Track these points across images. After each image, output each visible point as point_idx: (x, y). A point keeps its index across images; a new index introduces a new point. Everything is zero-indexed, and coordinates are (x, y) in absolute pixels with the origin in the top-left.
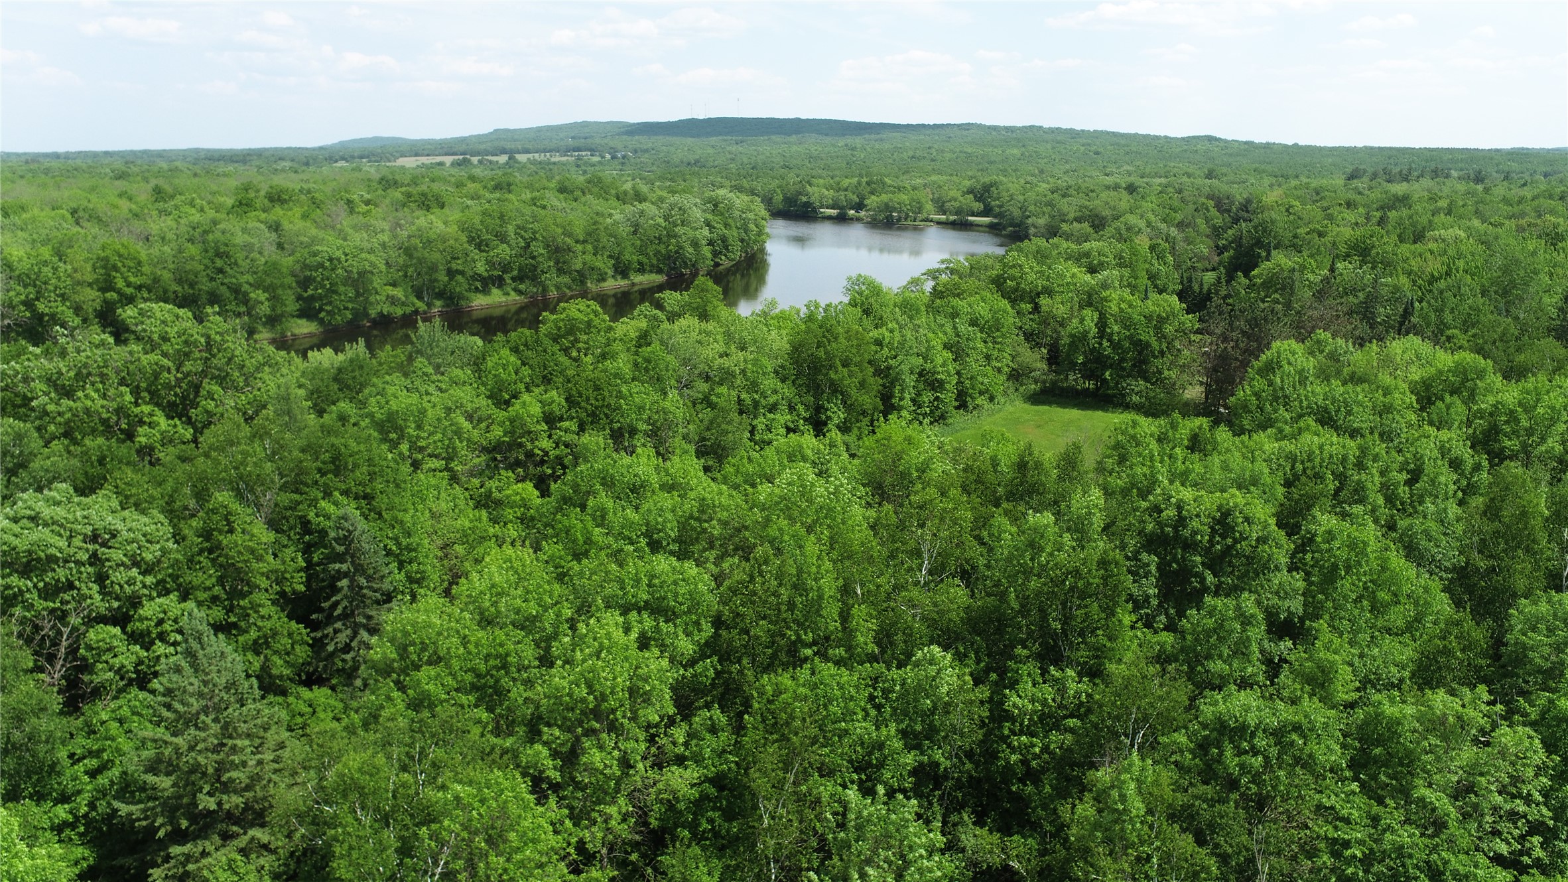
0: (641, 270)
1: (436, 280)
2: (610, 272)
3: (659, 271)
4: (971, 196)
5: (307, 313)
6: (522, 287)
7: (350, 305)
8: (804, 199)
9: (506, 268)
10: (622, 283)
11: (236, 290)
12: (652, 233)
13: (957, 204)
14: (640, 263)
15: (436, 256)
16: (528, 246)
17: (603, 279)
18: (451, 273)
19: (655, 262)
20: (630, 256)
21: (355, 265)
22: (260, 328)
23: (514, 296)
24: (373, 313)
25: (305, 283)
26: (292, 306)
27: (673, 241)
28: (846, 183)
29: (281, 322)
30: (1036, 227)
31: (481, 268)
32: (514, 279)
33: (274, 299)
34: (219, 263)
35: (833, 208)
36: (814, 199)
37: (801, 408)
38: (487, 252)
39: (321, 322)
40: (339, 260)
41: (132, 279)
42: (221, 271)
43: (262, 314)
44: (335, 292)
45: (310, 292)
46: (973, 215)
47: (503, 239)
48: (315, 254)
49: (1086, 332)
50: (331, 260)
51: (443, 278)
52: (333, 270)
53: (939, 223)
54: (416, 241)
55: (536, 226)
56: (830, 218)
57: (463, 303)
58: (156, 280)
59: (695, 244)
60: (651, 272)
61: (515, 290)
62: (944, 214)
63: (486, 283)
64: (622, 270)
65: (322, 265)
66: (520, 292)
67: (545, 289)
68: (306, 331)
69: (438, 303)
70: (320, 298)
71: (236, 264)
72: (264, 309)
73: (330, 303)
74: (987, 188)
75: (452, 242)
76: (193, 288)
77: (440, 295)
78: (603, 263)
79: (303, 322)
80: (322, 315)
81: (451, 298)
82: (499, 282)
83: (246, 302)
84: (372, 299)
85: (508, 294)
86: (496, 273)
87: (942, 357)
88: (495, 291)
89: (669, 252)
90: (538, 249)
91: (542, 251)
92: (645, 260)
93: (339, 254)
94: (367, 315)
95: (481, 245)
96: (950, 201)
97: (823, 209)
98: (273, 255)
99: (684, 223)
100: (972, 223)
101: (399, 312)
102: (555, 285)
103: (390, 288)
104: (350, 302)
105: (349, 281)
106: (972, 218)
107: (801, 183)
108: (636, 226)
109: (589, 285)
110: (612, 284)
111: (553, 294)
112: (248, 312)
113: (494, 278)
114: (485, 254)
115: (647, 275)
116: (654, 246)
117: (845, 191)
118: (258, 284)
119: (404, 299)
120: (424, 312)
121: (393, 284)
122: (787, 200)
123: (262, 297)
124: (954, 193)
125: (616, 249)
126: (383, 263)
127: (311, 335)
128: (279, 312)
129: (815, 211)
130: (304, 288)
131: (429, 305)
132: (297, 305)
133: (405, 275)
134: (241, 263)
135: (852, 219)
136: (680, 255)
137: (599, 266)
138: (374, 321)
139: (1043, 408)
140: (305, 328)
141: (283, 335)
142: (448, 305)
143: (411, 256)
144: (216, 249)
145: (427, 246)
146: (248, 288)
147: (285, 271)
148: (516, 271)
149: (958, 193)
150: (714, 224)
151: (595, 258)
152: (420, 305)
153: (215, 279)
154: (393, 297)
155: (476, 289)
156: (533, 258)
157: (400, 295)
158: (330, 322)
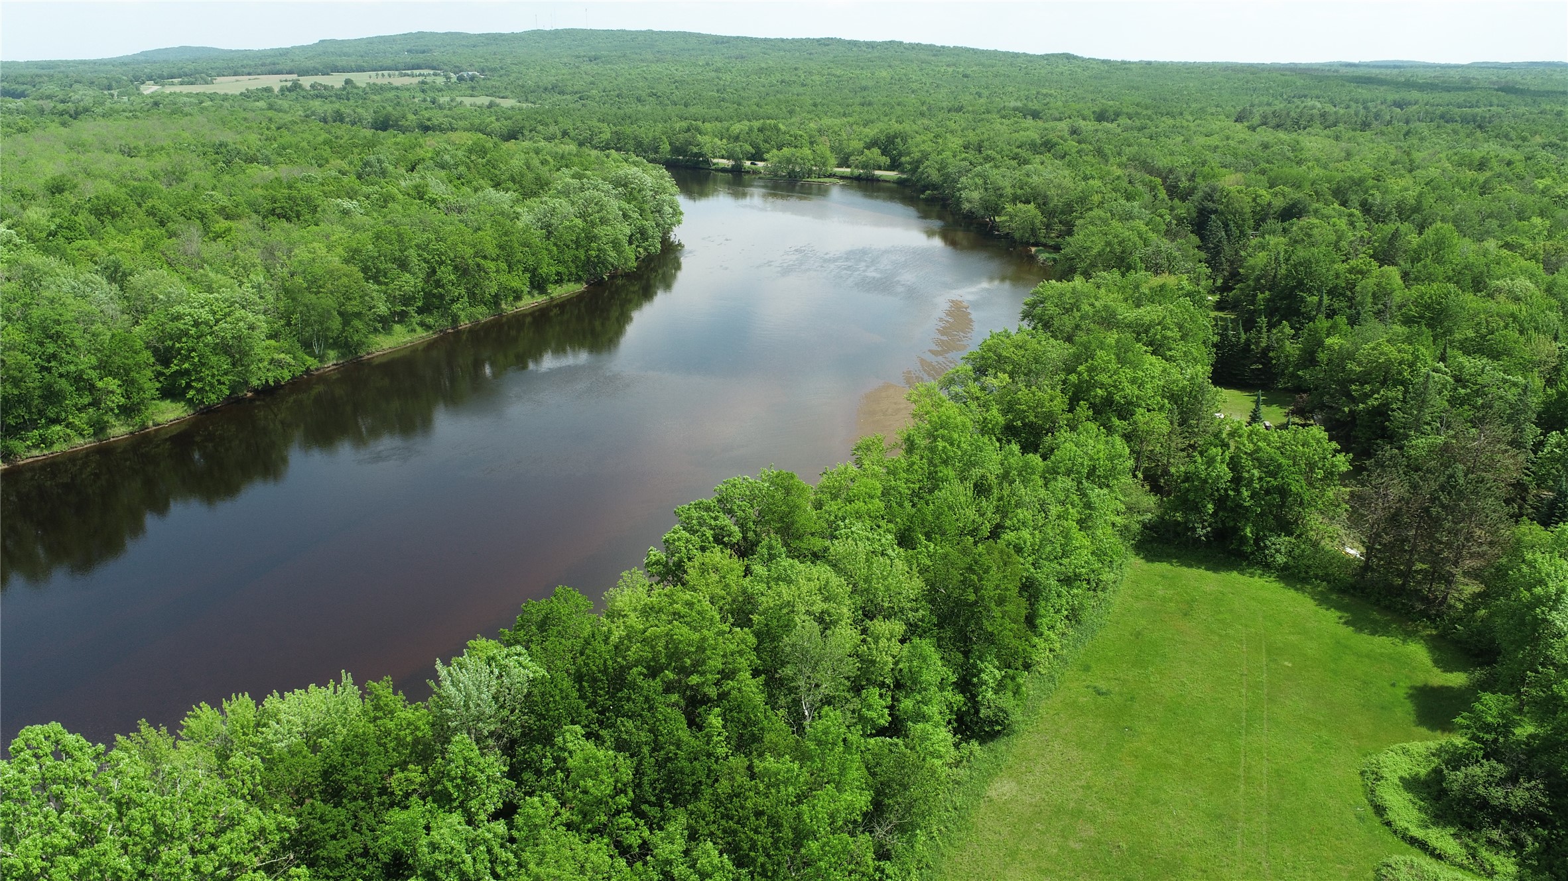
0: (559, 281)
1: (328, 329)
2: (526, 289)
3: (578, 280)
4: (876, 151)
5: (171, 392)
6: (430, 320)
7: (225, 379)
8: (695, 150)
9: (407, 300)
10: (540, 299)
11: (78, 380)
12: (569, 237)
13: (860, 159)
14: (558, 274)
15: (329, 302)
16: (434, 272)
17: (518, 297)
18: (346, 318)
19: (574, 270)
20: (547, 269)
22: (112, 420)
23: (421, 333)
24: (255, 382)
25: (164, 357)
26: (151, 387)
27: (594, 245)
28: (737, 128)
29: (139, 410)
30: (970, 202)
31: (383, 309)
32: (420, 311)
33: (129, 384)
34: (51, 348)
35: (728, 159)
36: (706, 149)
38: (386, 284)
39: (190, 402)
40: (206, 323)
42: (54, 356)
43: (112, 405)
44: (204, 364)
45: (174, 368)
46: (880, 168)
47: (403, 265)
48: (178, 317)
50: (196, 324)
51: (336, 323)
52: (198, 337)
53: (842, 177)
54: (299, 280)
55: (442, 246)
56: (724, 170)
57: (362, 353)
59: (616, 244)
60: (569, 280)
61: (422, 324)
62: (848, 167)
63: (385, 324)
64: (538, 285)
65: (186, 333)
66: (428, 327)
67: (455, 319)
68: (171, 416)
69: (332, 354)
70: (187, 372)
71: (72, 345)
72: (116, 399)
73: (200, 380)
74: (894, 138)
75: (345, 280)
76: (17, 387)
77: (335, 345)
78: (519, 281)
79: (167, 404)
80: (192, 393)
81: (347, 345)
82: (402, 317)
83: (92, 388)
84: (253, 367)
85: (414, 330)
86: (398, 309)
88: (397, 328)
89: (588, 258)
90: (446, 274)
91: (453, 277)
92: (561, 269)
93: (204, 314)
94: (246, 383)
95: (373, 274)
96: (854, 154)
97: (715, 161)
98: (119, 324)
99: (603, 221)
100: (878, 180)
101: (287, 375)
102: (468, 315)
103: (272, 342)
104: (226, 374)
105: (223, 348)
106: (878, 173)
107: (688, 130)
108: (549, 231)
109: (504, 306)
110: (530, 302)
111: (465, 324)
112: (95, 403)
113: (394, 314)
114: (383, 287)
115: (565, 286)
116: (572, 252)
117: (737, 138)
118: (104, 368)
119: (293, 362)
120: (317, 369)
121: (274, 336)
122: (676, 150)
123: (112, 384)
124: (856, 144)
125: (531, 261)
126: (262, 317)
127: (180, 421)
128: (136, 399)
129: (707, 162)
130: (166, 363)
131: (321, 359)
132: (158, 385)
133: (289, 324)
134: (78, 342)
135: (748, 172)
136: (601, 261)
137: (514, 284)
138: (256, 391)
139: (1162, 567)
140: (170, 413)
141: (144, 426)
142: (343, 355)
143: (294, 299)
144: (45, 329)
145: (314, 285)
146: (93, 374)
147: (139, 344)
148: (420, 304)
149: (861, 145)
150: (631, 213)
151: (509, 277)
152: (312, 362)
153: (49, 370)
154: (279, 361)
155: (376, 330)
156: (443, 286)
157: (288, 358)
158: (202, 402)
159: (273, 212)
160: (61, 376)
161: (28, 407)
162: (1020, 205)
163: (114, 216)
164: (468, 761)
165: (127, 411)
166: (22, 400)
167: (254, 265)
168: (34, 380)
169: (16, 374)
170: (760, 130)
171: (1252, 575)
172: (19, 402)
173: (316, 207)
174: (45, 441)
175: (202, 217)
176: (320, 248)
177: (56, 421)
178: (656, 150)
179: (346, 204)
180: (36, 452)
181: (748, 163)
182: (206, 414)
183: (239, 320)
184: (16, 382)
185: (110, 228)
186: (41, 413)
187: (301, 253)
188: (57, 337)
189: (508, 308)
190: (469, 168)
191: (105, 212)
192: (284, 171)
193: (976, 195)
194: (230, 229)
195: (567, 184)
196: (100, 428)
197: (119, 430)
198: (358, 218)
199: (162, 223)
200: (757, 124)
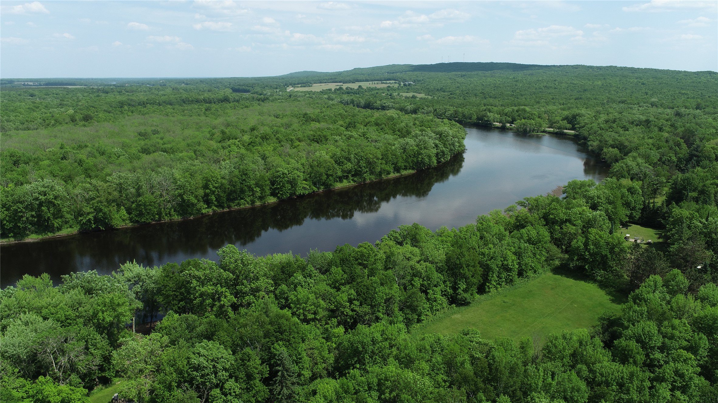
0: (406, 169)
1: (321, 179)
2: (392, 171)
3: (413, 169)
4: (565, 121)
5: (273, 194)
6: (356, 179)
7: (289, 191)
8: (486, 119)
9: (349, 172)
10: (397, 175)
11: (249, 187)
12: (412, 153)
13: (558, 125)
14: (405, 166)
15: (322, 170)
16: (359, 163)
17: (389, 173)
18: (328, 176)
19: (411, 165)
20: (401, 164)
21: (291, 176)
22: (257, 200)
23: (352, 183)
24: (297, 194)
25: (273, 183)
26: (268, 192)
27: (420, 156)
28: (507, 110)
29: (264, 198)
31: (340, 174)
32: (353, 176)
33: (262, 190)
34: (244, 177)
35: (500, 123)
36: (491, 118)
37: (448, 283)
39: (278, 198)
40: (286, 174)
41: (215, 185)
42: (244, 180)
43: (257, 196)
44: (284, 186)
45: (275, 187)
46: (566, 129)
47: (349, 160)
48: (278, 172)
49: (579, 247)
50: (283, 174)
51: (324, 177)
52: (283, 178)
53: (549, 133)
54: (315, 163)
55: (362, 154)
56: (498, 128)
57: (331, 187)
58: (222, 184)
59: (429, 157)
60: (410, 169)
61: (353, 180)
62: (552, 128)
63: (341, 179)
64: (397, 169)
65: (280, 176)
66: (354, 181)
67: (365, 179)
68: (272, 201)
69: (322, 187)
70: (278, 188)
71: (249, 177)
72: (258, 194)
73: (281, 191)
74: (574, 117)
75: (329, 163)
76: (234, 188)
77: (323, 184)
78: (389, 168)
79: (272, 198)
80: (279, 195)
81: (327, 185)
82: (347, 177)
83: (253, 190)
84: (297, 189)
85: (350, 182)
86: (345, 174)
87: (511, 257)
88: (345, 181)
89: (418, 161)
90: (363, 164)
91: (365, 165)
92: (407, 165)
93: (286, 171)
94: (295, 194)
95: (339, 163)
96: (555, 123)
97: (494, 123)
98: (263, 172)
99: (425, 148)
100: (565, 134)
101: (307, 192)
102: (369, 178)
103: (304, 182)
104: (289, 190)
105: (289, 182)
106: (565, 131)
107: (485, 110)
108: (405, 150)
109: (383, 176)
110: (392, 175)
111: (368, 181)
112: (253, 195)
113: (344, 176)
114: (341, 167)
115: (407, 171)
116: (412, 158)
117: (506, 115)
118: (257, 185)
119: (309, 188)
120: (317, 192)
121: (306, 180)
122: (478, 119)
123: (258, 189)
124: (558, 118)
125: (395, 161)
126: (302, 173)
127: (274, 203)
128: (264, 195)
129: (491, 124)
130: (273, 185)
131: (318, 188)
132: (270, 191)
133: (310, 176)
134: (251, 177)
135: (508, 129)
136: (422, 162)
137: (387, 169)
138: (297, 196)
139: (558, 277)
140: (272, 200)
141: (265, 203)
142: (326, 188)
143: (313, 169)
144: (243, 172)
145: (319, 165)
146: (253, 186)
147: (266, 179)
148: (353, 173)
149: (561, 118)
150: (439, 145)
151: (386, 166)
152: (315, 189)
153: (242, 184)
154: (305, 187)
155: (337, 181)
156: (361, 168)
157: (308, 187)
158: (281, 198)
159: (313, 140)
160: (245, 186)
161: (236, 194)
162: (611, 149)
163: (267, 139)
164: (311, 271)
165: (261, 198)
166: (235, 192)
167: (303, 157)
168: (239, 186)
169: (234, 184)
170: (517, 111)
171: (589, 283)
172: (234, 192)
173: (327, 139)
174: (239, 204)
175: (292, 140)
176: (324, 153)
177: (242, 199)
178: (470, 118)
179: (338, 138)
180: (236, 207)
181: (508, 125)
182: (281, 201)
183: (295, 174)
184: (234, 186)
185: (265, 143)
186: (239, 196)
187: (317, 154)
188: (246, 174)
189: (384, 177)
190: (385, 125)
191: (265, 138)
192: (323, 125)
193: (595, 144)
194: (299, 145)
195: (416, 134)
196: (253, 202)
197: (258, 203)
198: (340, 143)
199: (280, 142)
200: (516, 108)
